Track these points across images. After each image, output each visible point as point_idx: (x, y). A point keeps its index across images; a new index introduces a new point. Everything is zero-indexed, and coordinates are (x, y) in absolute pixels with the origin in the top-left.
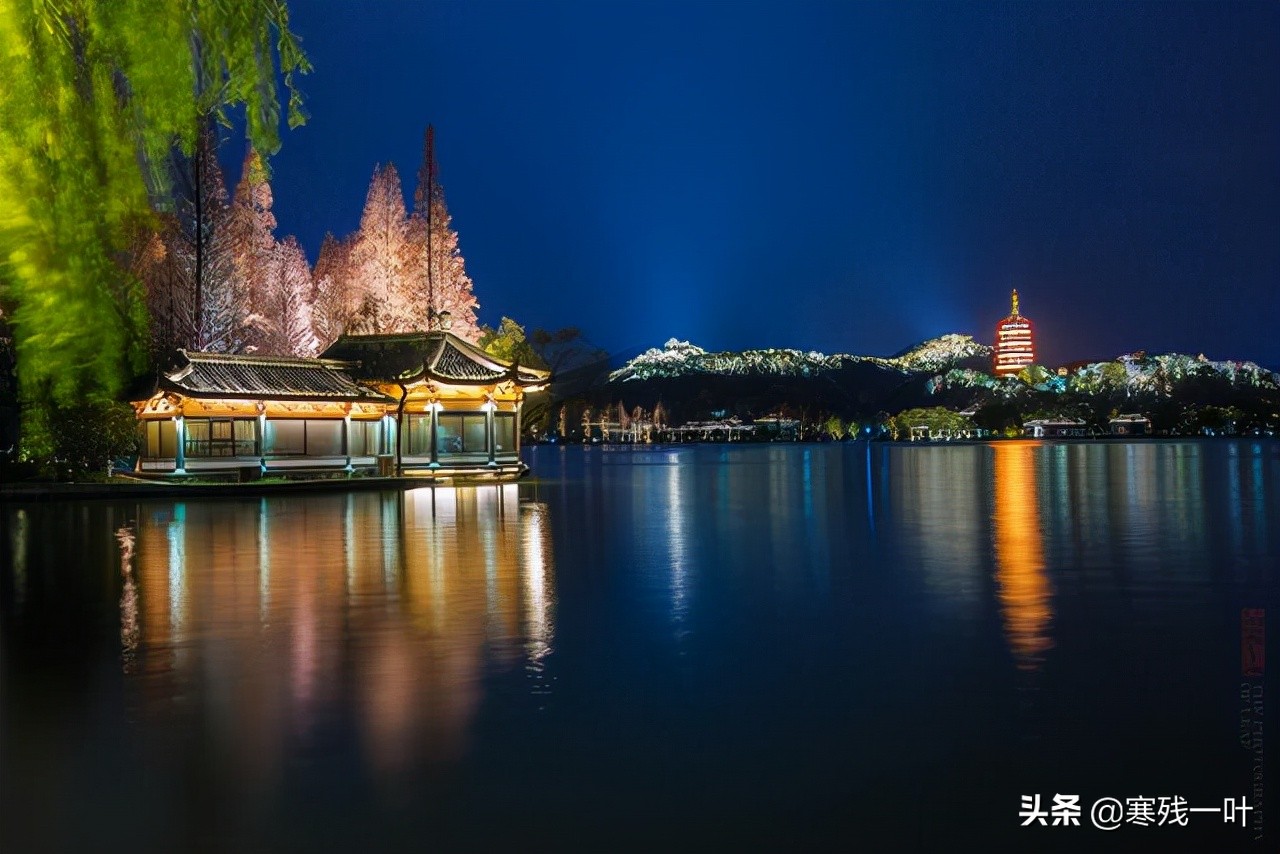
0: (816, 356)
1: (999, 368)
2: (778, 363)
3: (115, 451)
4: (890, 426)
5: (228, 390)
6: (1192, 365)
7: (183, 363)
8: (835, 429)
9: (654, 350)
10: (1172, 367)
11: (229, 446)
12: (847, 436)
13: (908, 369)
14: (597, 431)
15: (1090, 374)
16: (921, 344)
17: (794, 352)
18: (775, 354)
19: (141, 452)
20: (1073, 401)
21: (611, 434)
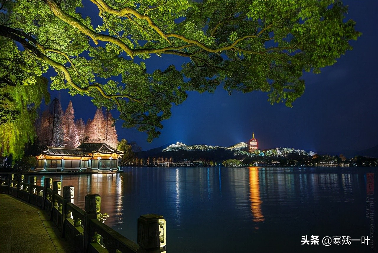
0: (211, 147)
1: (250, 150)
2: (201, 148)
3: (31, 166)
4: (224, 163)
5: (56, 154)
6: (291, 150)
7: (47, 149)
8: (212, 164)
9: (174, 144)
10: (287, 151)
11: (56, 165)
12: (215, 165)
13: (232, 150)
14: (156, 163)
15: (269, 152)
16: (235, 144)
17: (206, 146)
18: (201, 146)
19: (37, 166)
20: (265, 158)
21: (160, 164)
